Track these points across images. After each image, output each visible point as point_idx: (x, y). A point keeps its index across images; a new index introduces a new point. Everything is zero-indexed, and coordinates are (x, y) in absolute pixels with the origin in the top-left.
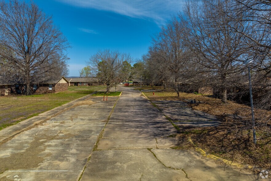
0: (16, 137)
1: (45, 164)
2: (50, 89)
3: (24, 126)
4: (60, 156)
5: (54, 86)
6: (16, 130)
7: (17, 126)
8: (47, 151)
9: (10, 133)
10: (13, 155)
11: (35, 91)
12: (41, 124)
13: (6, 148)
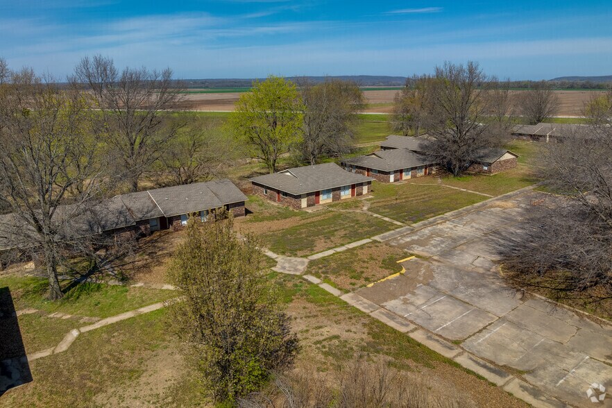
0: (423, 230)
1: (428, 247)
2: (486, 168)
3: (430, 223)
4: (435, 246)
5: (490, 165)
6: (425, 225)
7: (426, 222)
8: (432, 242)
9: (421, 226)
10: (418, 239)
11: (467, 168)
12: (441, 223)
13: (417, 235)
